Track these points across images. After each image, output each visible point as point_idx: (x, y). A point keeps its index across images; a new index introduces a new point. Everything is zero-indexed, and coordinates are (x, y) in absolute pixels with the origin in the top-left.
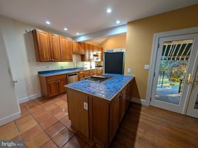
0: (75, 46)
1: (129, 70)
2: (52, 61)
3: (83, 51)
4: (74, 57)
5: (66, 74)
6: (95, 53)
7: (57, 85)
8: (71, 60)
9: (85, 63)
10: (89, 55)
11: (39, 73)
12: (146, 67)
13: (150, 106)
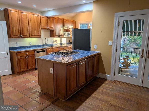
0: (44, 21)
1: (95, 46)
2: (21, 37)
3: (52, 26)
4: (42, 33)
5: (35, 50)
6: (66, 28)
7: (26, 60)
8: (39, 36)
9: (55, 39)
10: (59, 30)
11: (10, 49)
12: (110, 43)
13: (114, 80)
